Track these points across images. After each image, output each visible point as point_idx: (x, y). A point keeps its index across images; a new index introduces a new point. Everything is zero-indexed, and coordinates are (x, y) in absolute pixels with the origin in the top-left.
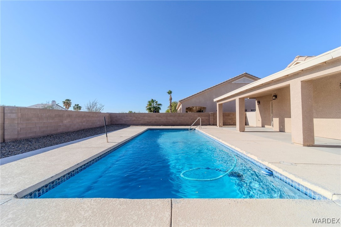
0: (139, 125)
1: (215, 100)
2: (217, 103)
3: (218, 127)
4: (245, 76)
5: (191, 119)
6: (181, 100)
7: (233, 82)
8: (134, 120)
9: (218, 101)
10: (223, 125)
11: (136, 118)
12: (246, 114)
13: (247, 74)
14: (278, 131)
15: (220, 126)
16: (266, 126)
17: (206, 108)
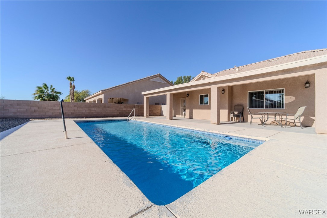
0: (45, 118)
1: (143, 93)
2: (144, 96)
3: (145, 117)
4: (159, 76)
5: (118, 110)
6: (104, 90)
7: (150, 80)
8: (35, 111)
9: (146, 95)
10: (149, 116)
11: (39, 108)
12: (161, 107)
13: (160, 75)
14: (189, 118)
15: (147, 117)
16: (177, 116)
17: (128, 100)
